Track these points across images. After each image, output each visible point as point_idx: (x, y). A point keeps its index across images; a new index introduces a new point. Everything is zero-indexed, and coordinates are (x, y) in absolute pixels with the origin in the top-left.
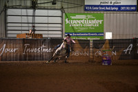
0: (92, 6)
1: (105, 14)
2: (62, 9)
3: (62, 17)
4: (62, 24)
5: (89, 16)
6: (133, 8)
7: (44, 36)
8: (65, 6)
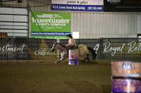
0: (59, 5)
1: (72, 13)
2: (28, 8)
3: (28, 15)
4: (28, 23)
5: (56, 15)
6: (99, 8)
7: (9, 35)
8: (31, 4)
